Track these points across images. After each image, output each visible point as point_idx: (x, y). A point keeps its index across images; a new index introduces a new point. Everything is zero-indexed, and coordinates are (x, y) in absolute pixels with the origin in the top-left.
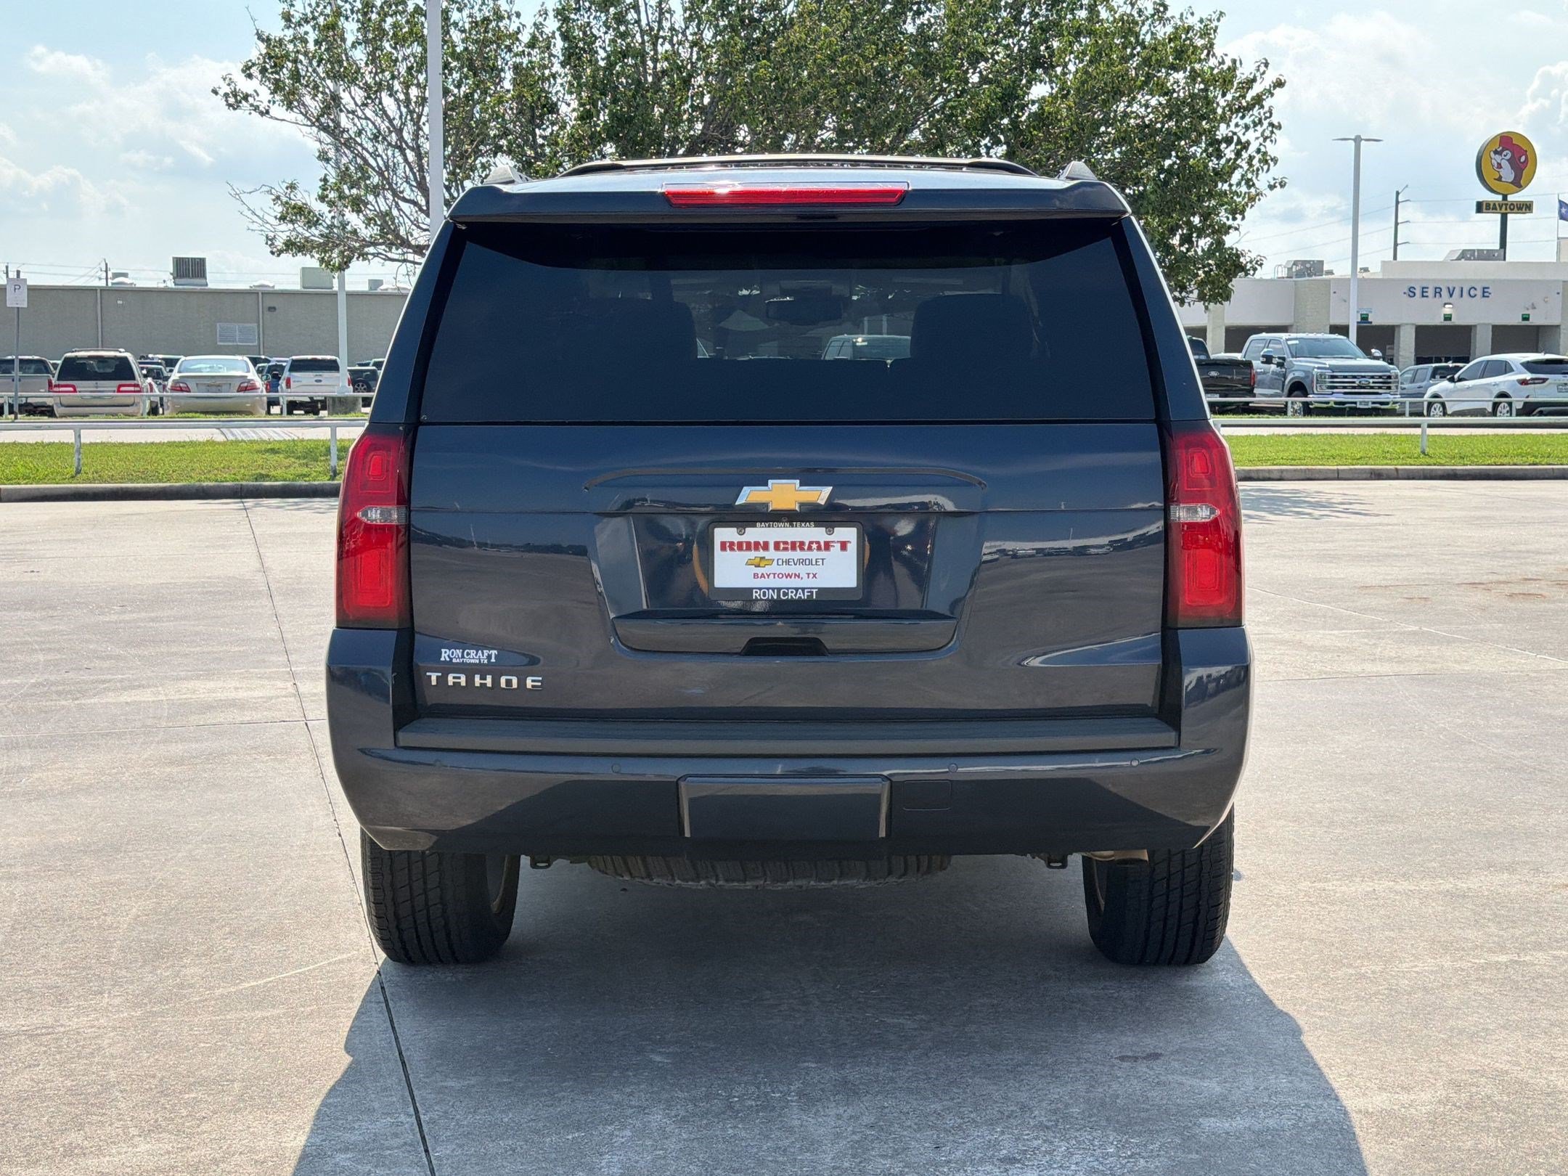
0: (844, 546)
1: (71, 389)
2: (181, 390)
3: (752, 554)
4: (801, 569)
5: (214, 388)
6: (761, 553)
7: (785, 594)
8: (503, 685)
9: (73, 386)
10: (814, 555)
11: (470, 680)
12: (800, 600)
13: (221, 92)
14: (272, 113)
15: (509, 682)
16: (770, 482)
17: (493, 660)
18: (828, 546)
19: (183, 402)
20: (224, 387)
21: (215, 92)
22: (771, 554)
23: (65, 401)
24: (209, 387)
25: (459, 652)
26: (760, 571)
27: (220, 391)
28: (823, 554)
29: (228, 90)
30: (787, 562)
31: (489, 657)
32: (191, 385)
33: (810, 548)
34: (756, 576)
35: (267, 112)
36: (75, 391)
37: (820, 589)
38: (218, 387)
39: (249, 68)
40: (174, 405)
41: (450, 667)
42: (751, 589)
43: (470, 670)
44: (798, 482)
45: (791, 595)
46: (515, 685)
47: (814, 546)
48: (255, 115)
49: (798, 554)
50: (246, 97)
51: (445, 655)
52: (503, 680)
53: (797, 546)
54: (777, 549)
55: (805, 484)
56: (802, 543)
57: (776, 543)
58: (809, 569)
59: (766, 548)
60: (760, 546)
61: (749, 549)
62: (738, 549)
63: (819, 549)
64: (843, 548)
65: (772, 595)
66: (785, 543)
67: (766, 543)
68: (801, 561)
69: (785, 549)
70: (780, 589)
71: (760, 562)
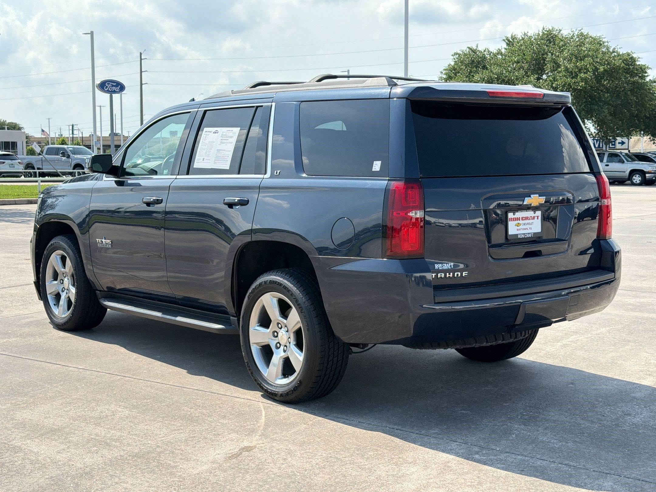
0: (538, 217)
3: (516, 222)
6: (518, 222)
8: (456, 276)
10: (531, 221)
11: (445, 275)
12: (529, 237)
15: (458, 275)
16: (532, 196)
17: (452, 267)
18: (534, 218)
22: (521, 222)
25: (440, 265)
26: (518, 228)
28: (533, 221)
30: (524, 224)
31: (451, 266)
33: (530, 219)
34: (518, 230)
37: (534, 233)
41: (439, 271)
42: (517, 235)
43: (445, 271)
44: (538, 195)
45: (527, 236)
46: (459, 275)
49: (527, 221)
51: (436, 266)
52: (456, 274)
53: (527, 218)
54: (522, 220)
55: (540, 196)
56: (528, 217)
57: (522, 218)
58: (530, 226)
59: (519, 220)
60: (518, 219)
61: (515, 220)
62: (514, 220)
63: (532, 219)
64: (538, 218)
65: (523, 236)
66: (524, 217)
67: (520, 218)
68: (528, 224)
69: (524, 220)
70: (524, 234)
71: (518, 225)
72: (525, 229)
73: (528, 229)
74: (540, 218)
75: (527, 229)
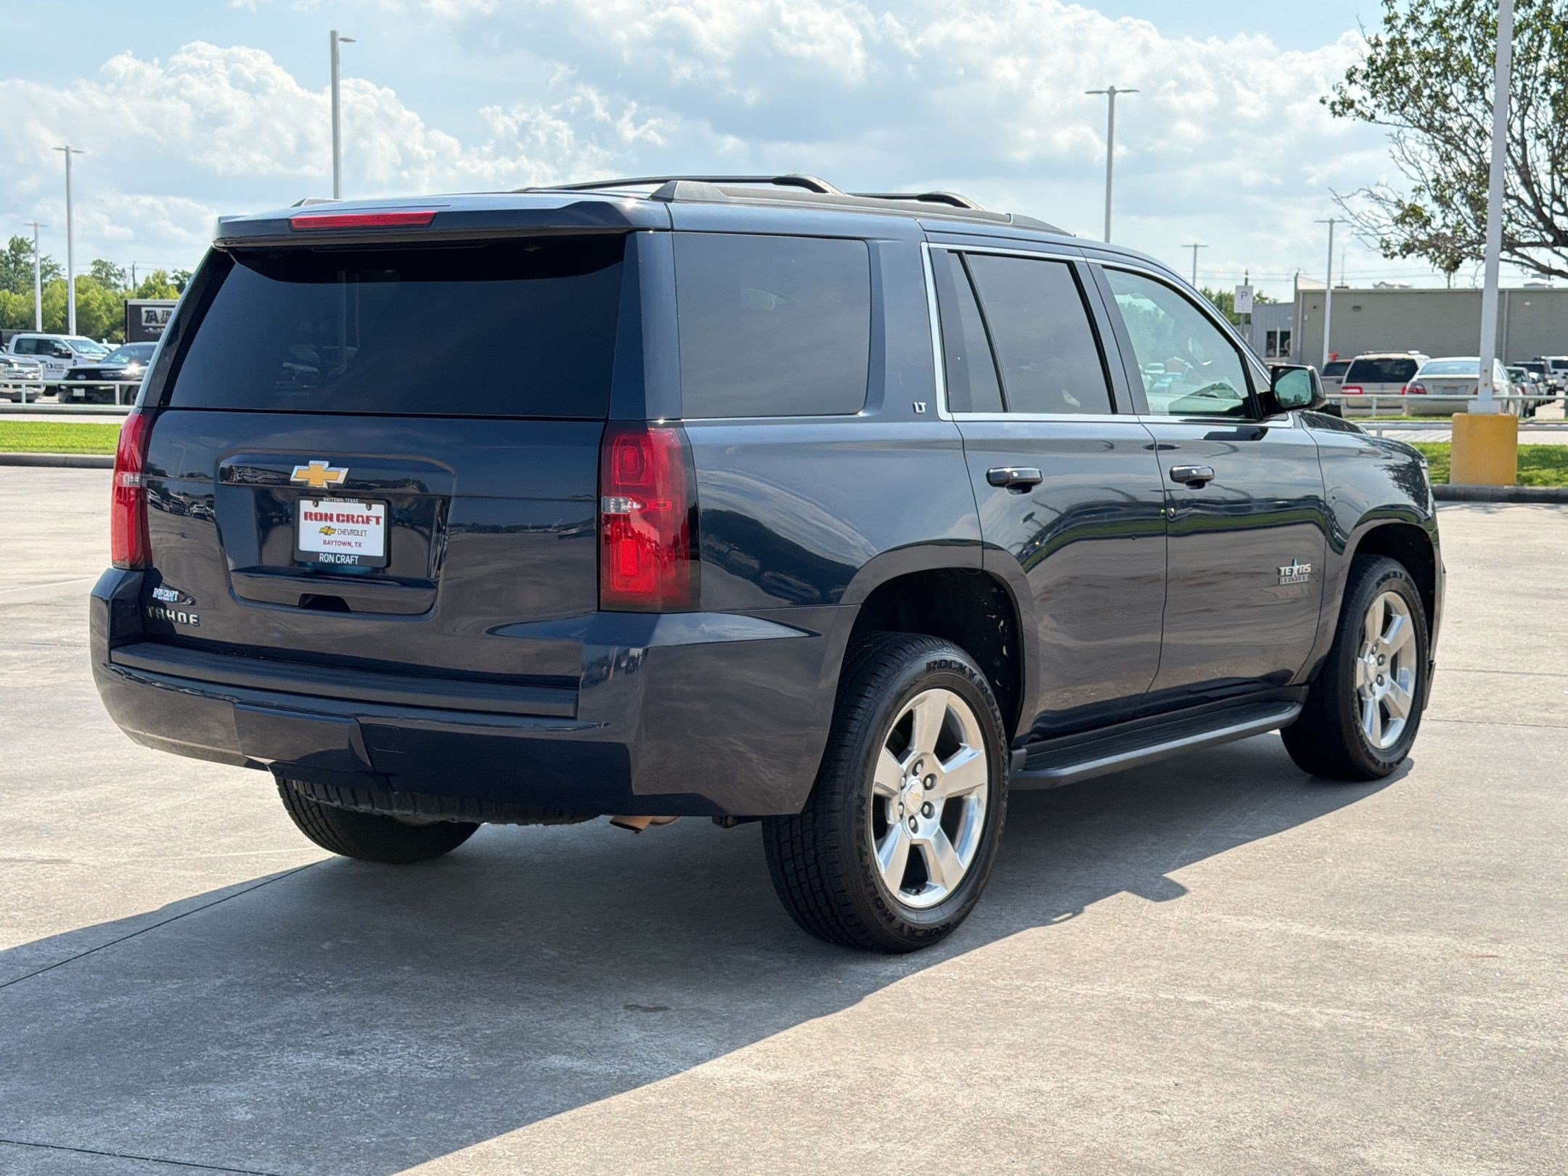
0: (377, 520)
1: (1358, 391)
2: (1418, 392)
3: (324, 524)
4: (352, 539)
5: (1450, 390)
6: (329, 523)
7: (339, 559)
9: (1360, 388)
10: (360, 527)
12: (347, 564)
13: (1329, 102)
14: (1378, 117)
16: (311, 462)
18: (368, 520)
19: (1421, 403)
20: (1460, 390)
21: (1323, 102)
22: (334, 525)
23: (1352, 403)
24: (1446, 390)
26: (327, 538)
27: (1456, 394)
28: (365, 527)
29: (1337, 98)
30: (344, 532)
32: (1428, 387)
33: (358, 522)
34: (325, 542)
35: (1373, 117)
36: (1361, 393)
37: (361, 557)
38: (1455, 390)
39: (1352, 74)
40: (1409, 406)
41: (156, 603)
42: (318, 554)
44: (327, 464)
45: (343, 560)
47: (360, 519)
48: (1359, 119)
49: (350, 526)
50: (1351, 104)
53: (349, 518)
54: (338, 520)
55: (331, 465)
56: (353, 516)
57: (338, 516)
58: (358, 539)
59: (331, 519)
60: (328, 517)
61: (321, 519)
62: (316, 519)
63: (363, 522)
64: (378, 522)
65: (331, 559)
66: (343, 516)
67: (332, 515)
68: (352, 532)
69: (343, 521)
70: (335, 554)
71: (328, 531)
72: (344, 544)
73: (353, 544)
74: (382, 521)
75: (350, 544)
